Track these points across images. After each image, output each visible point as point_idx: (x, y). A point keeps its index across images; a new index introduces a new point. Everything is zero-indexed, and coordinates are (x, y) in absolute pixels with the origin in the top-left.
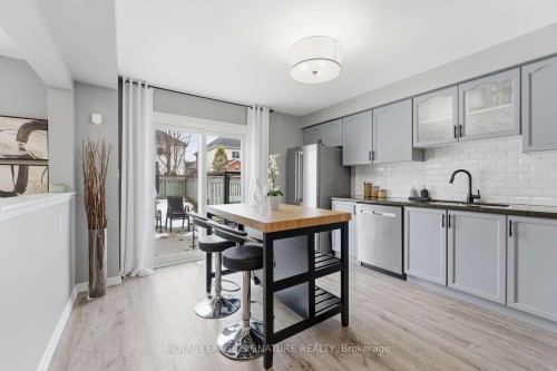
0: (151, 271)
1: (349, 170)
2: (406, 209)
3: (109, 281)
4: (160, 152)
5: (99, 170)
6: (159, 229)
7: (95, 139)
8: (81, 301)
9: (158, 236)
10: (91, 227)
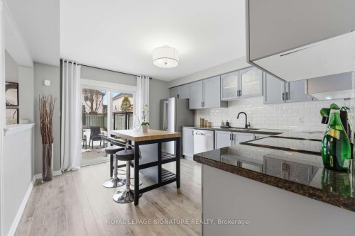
0: (79, 168)
1: (193, 112)
2: (216, 132)
3: (54, 173)
4: (86, 99)
5: (48, 112)
6: (85, 147)
7: (46, 94)
8: (38, 183)
9: (84, 150)
10: (44, 142)
